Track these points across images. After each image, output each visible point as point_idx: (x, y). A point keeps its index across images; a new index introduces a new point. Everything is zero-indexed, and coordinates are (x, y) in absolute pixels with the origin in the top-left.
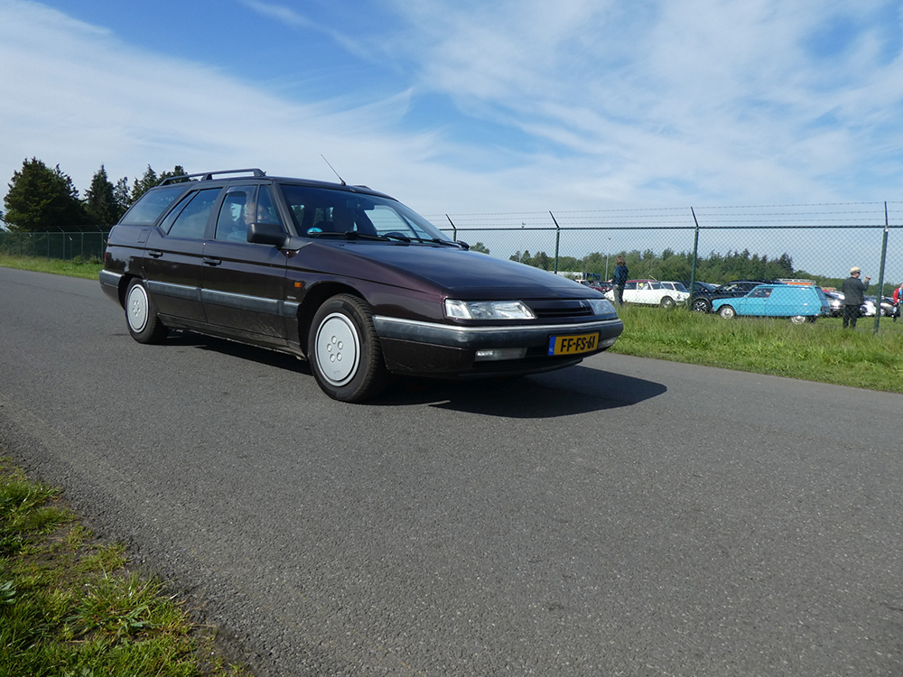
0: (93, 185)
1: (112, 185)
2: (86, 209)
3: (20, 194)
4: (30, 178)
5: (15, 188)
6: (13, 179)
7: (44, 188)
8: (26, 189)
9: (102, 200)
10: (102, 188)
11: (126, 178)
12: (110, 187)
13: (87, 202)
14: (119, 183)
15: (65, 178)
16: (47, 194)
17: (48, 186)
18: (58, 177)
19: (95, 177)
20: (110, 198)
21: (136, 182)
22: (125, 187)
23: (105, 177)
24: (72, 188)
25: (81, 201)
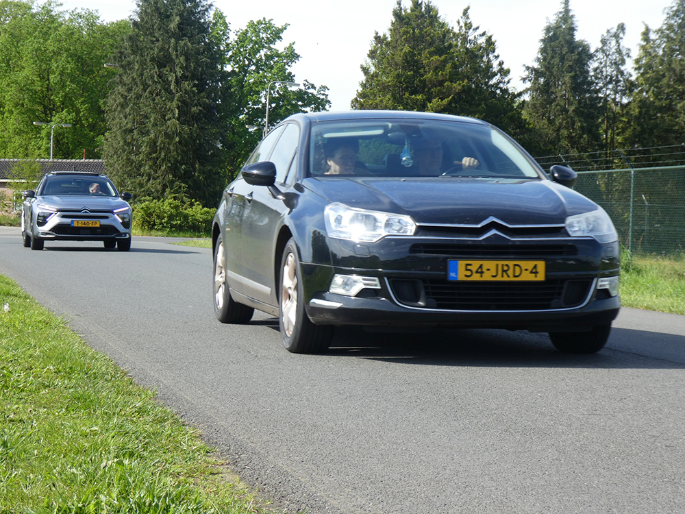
0: (543, 51)
1: (585, 49)
2: (525, 114)
3: (384, 88)
4: (406, 49)
5: (376, 75)
6: (372, 55)
7: (436, 68)
8: (398, 76)
9: (562, 89)
10: (562, 59)
11: (622, 28)
12: (582, 54)
13: (526, 97)
14: (604, 42)
15: (482, 41)
16: (441, 83)
17: (445, 61)
18: (465, 39)
19: (548, 30)
20: (581, 83)
21: (646, 35)
22: (619, 52)
23: (572, 29)
24: (495, 64)
25: (514, 96)
